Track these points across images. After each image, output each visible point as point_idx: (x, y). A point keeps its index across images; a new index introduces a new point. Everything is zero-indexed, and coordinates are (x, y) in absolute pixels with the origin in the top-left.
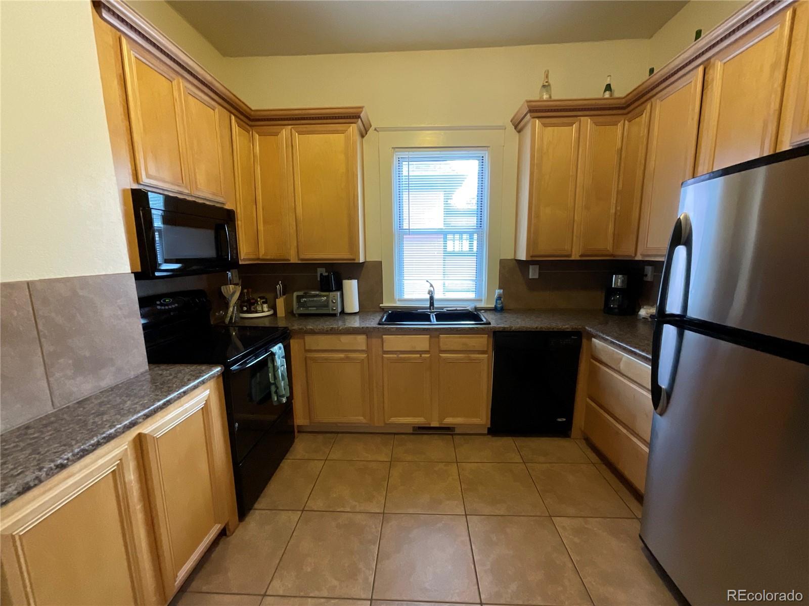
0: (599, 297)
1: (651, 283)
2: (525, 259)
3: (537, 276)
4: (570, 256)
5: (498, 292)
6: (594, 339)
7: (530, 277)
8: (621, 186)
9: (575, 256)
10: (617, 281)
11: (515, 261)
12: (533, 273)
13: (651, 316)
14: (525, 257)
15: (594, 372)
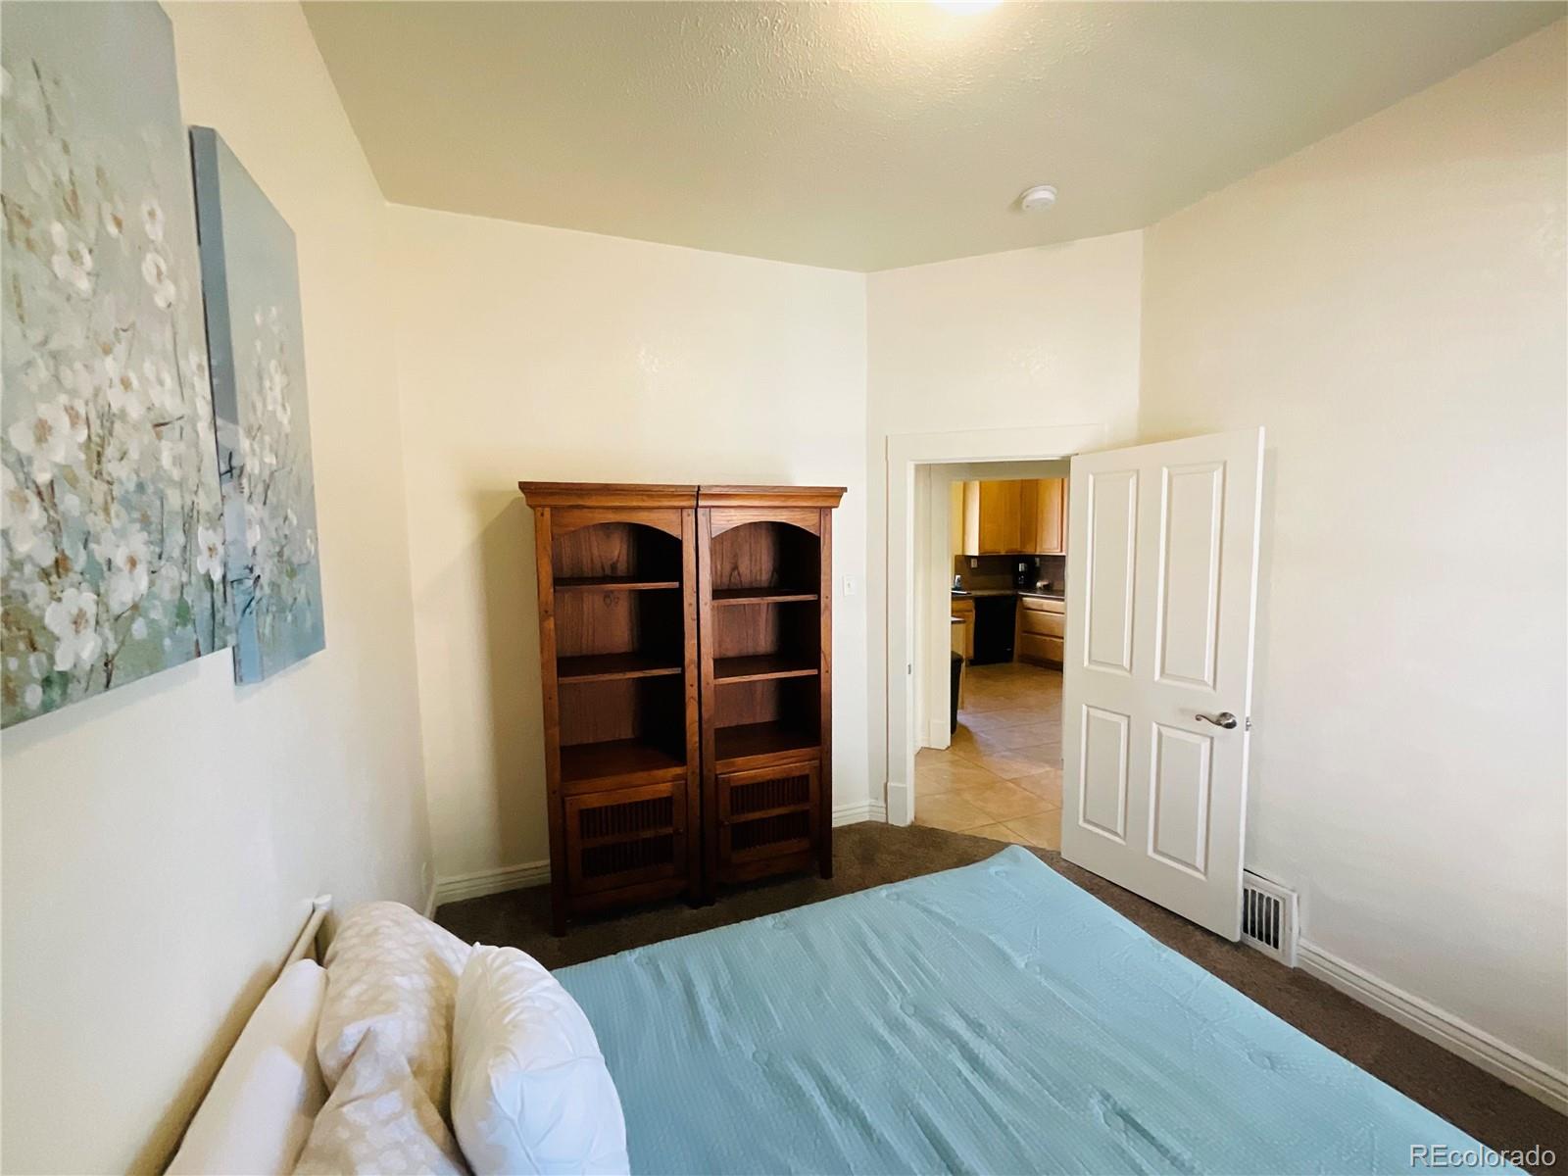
0: (1008, 577)
1: (1039, 568)
3: (976, 566)
4: (1000, 552)
5: (958, 577)
6: (1025, 599)
7: (973, 566)
8: (1023, 513)
9: (1003, 553)
10: (1021, 567)
11: (962, 557)
12: (974, 564)
13: (1044, 586)
14: (977, 554)
15: (1025, 617)
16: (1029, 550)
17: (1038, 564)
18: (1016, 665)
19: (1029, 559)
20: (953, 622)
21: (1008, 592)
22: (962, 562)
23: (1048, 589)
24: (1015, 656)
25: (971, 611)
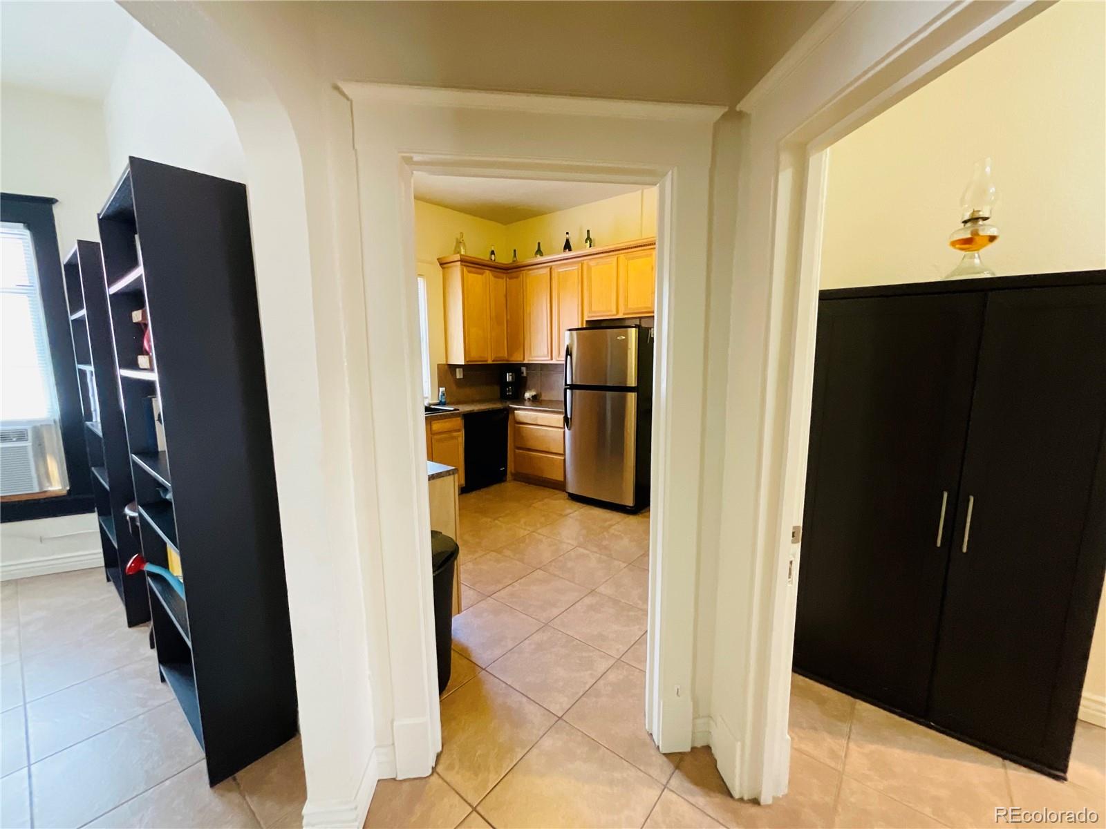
0: (497, 389)
1: (526, 378)
2: (463, 363)
3: (462, 377)
4: (487, 361)
5: (442, 389)
6: (516, 412)
7: (458, 377)
8: (509, 317)
9: (490, 362)
10: (509, 377)
11: (446, 367)
12: (459, 374)
13: (533, 397)
14: (462, 362)
15: (518, 433)
16: (516, 358)
17: (525, 374)
18: (509, 486)
19: (515, 368)
20: (431, 478)
21: (498, 406)
22: (446, 372)
23: (535, 400)
24: (509, 476)
25: (459, 431)
